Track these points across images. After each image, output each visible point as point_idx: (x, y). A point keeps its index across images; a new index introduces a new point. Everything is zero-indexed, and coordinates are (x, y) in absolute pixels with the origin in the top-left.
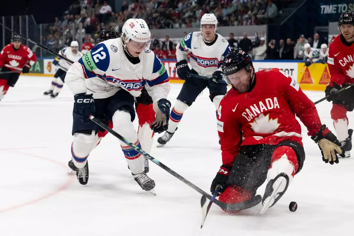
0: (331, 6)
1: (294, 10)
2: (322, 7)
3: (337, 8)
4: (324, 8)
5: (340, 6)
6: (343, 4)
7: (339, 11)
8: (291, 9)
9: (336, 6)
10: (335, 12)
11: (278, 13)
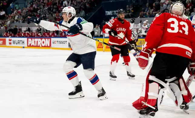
0: (110, 12)
1: (93, 14)
2: (106, 12)
3: (113, 12)
4: (107, 13)
5: (114, 11)
6: (116, 10)
7: (114, 14)
8: (92, 13)
9: (112, 11)
10: (112, 14)
11: (86, 15)
